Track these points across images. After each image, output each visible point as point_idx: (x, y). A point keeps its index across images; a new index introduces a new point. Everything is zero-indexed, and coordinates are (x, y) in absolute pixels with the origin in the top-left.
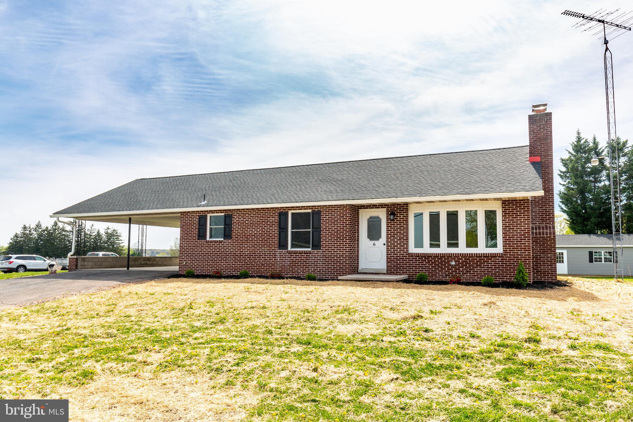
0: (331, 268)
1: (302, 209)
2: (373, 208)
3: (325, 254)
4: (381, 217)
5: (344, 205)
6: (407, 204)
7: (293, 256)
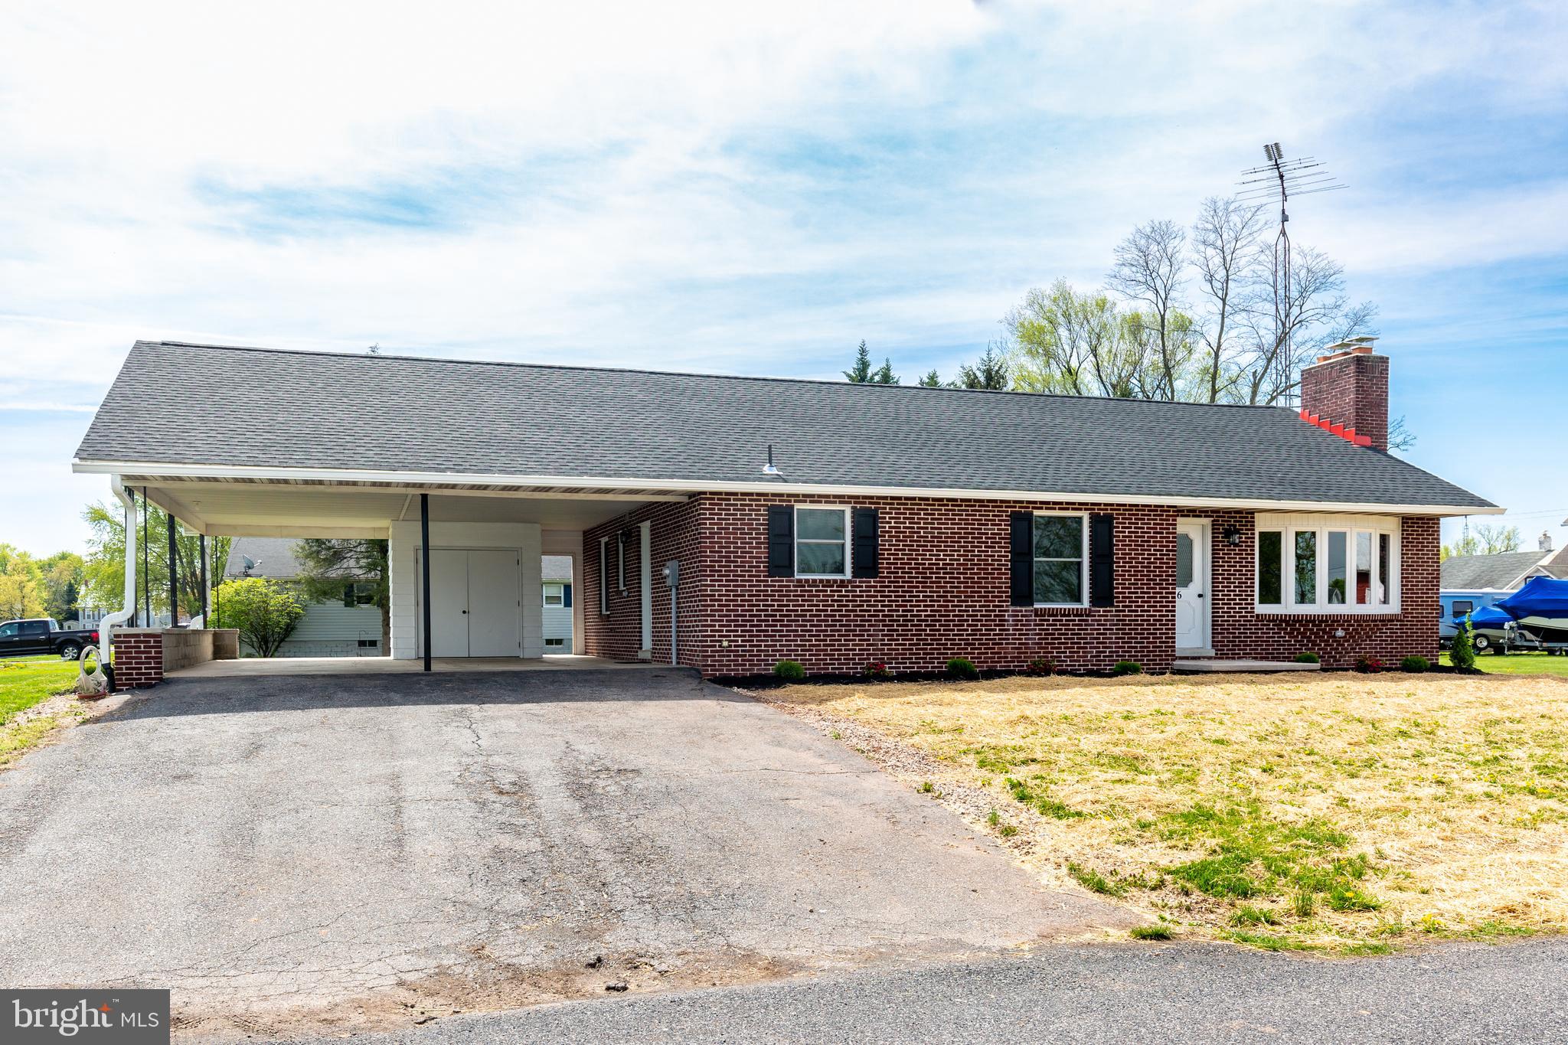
0: (1136, 647)
1: (1068, 509)
2: (1189, 516)
3: (1123, 616)
4: (1192, 536)
5: (1163, 506)
6: (1253, 513)
7: (1049, 620)
